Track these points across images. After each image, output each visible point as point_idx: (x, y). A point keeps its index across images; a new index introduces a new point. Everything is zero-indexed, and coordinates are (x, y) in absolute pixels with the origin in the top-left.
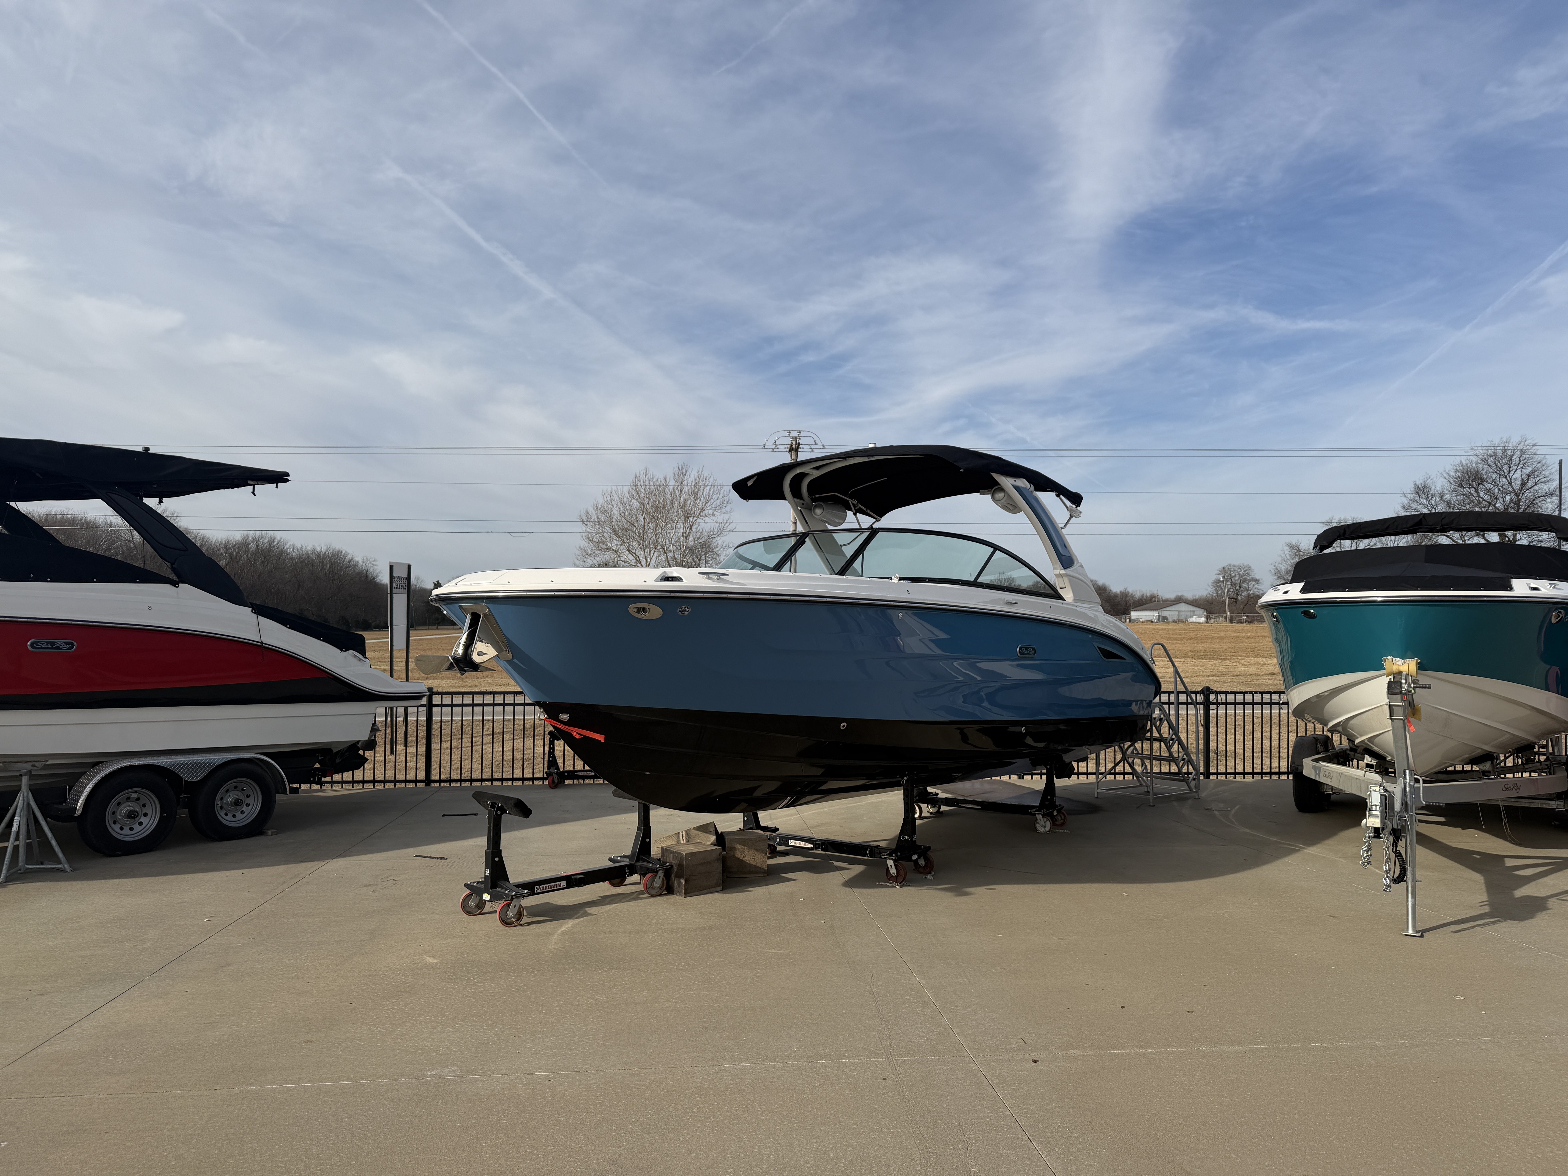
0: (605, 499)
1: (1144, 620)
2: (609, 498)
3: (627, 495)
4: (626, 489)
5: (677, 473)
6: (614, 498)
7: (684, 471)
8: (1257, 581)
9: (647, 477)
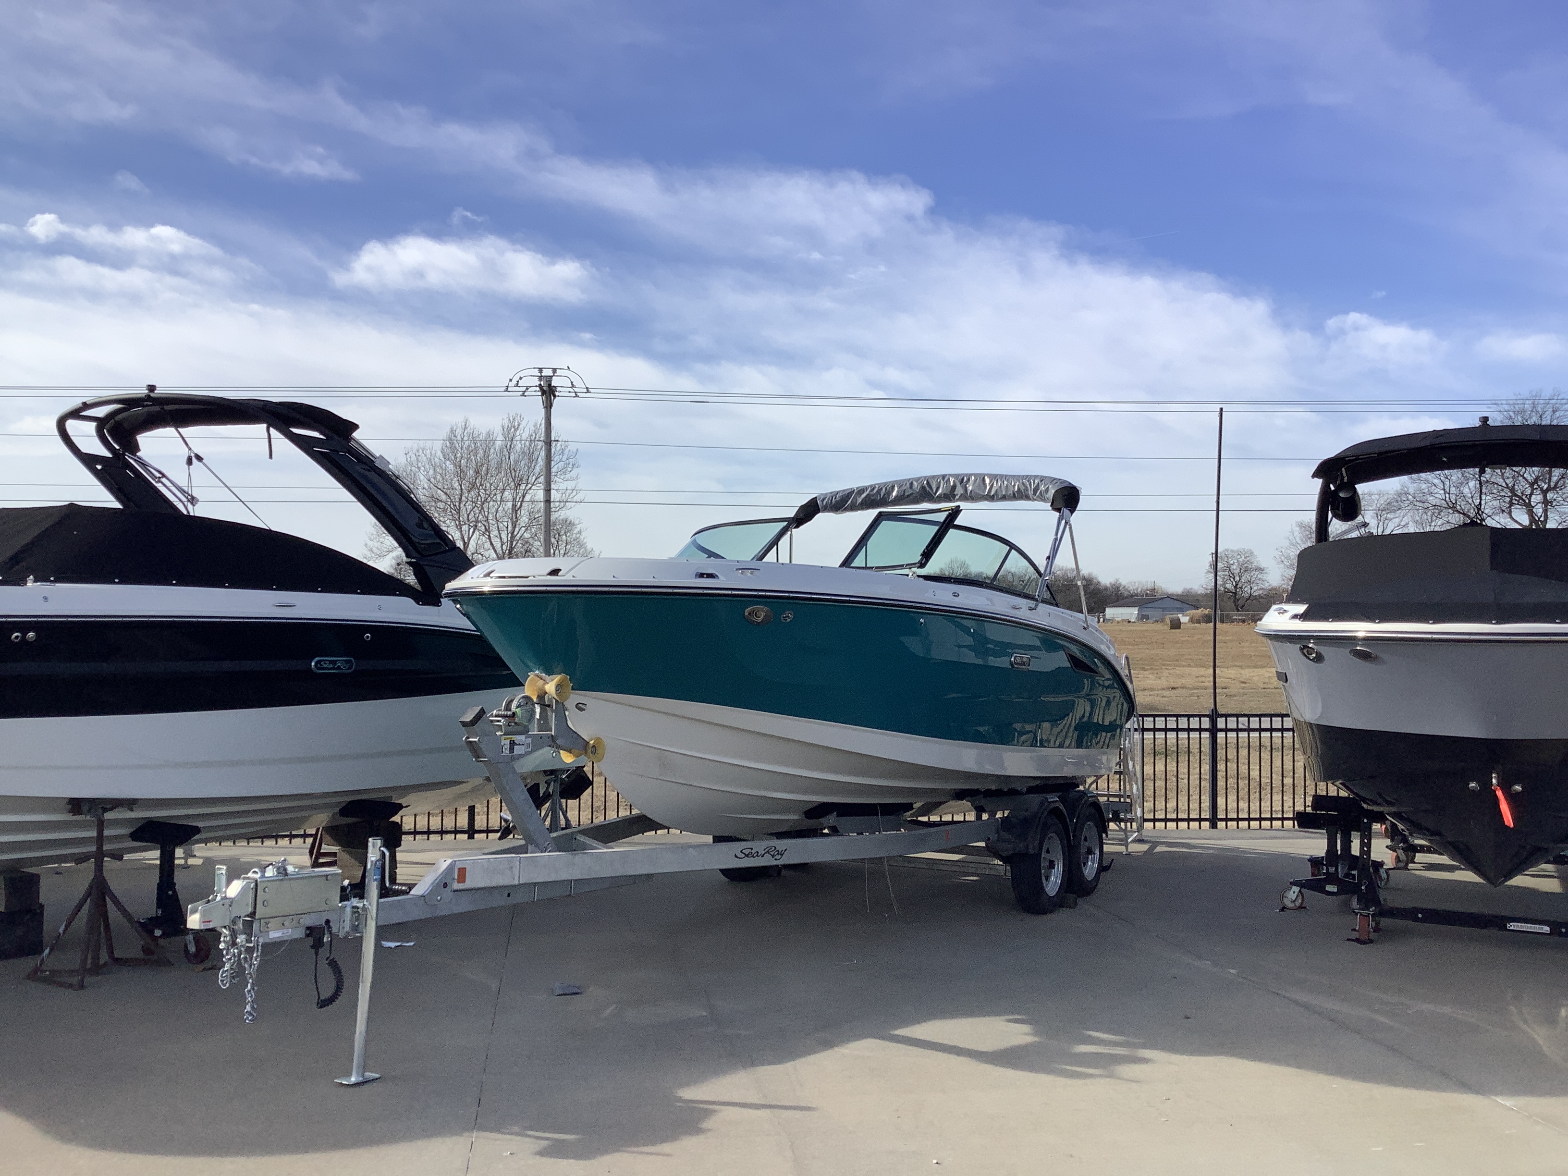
0: (409, 459)
1: (1120, 619)
2: (414, 458)
3: (439, 454)
4: (438, 446)
5: (506, 427)
6: (420, 458)
7: (516, 424)
8: (1260, 570)
9: (466, 432)
